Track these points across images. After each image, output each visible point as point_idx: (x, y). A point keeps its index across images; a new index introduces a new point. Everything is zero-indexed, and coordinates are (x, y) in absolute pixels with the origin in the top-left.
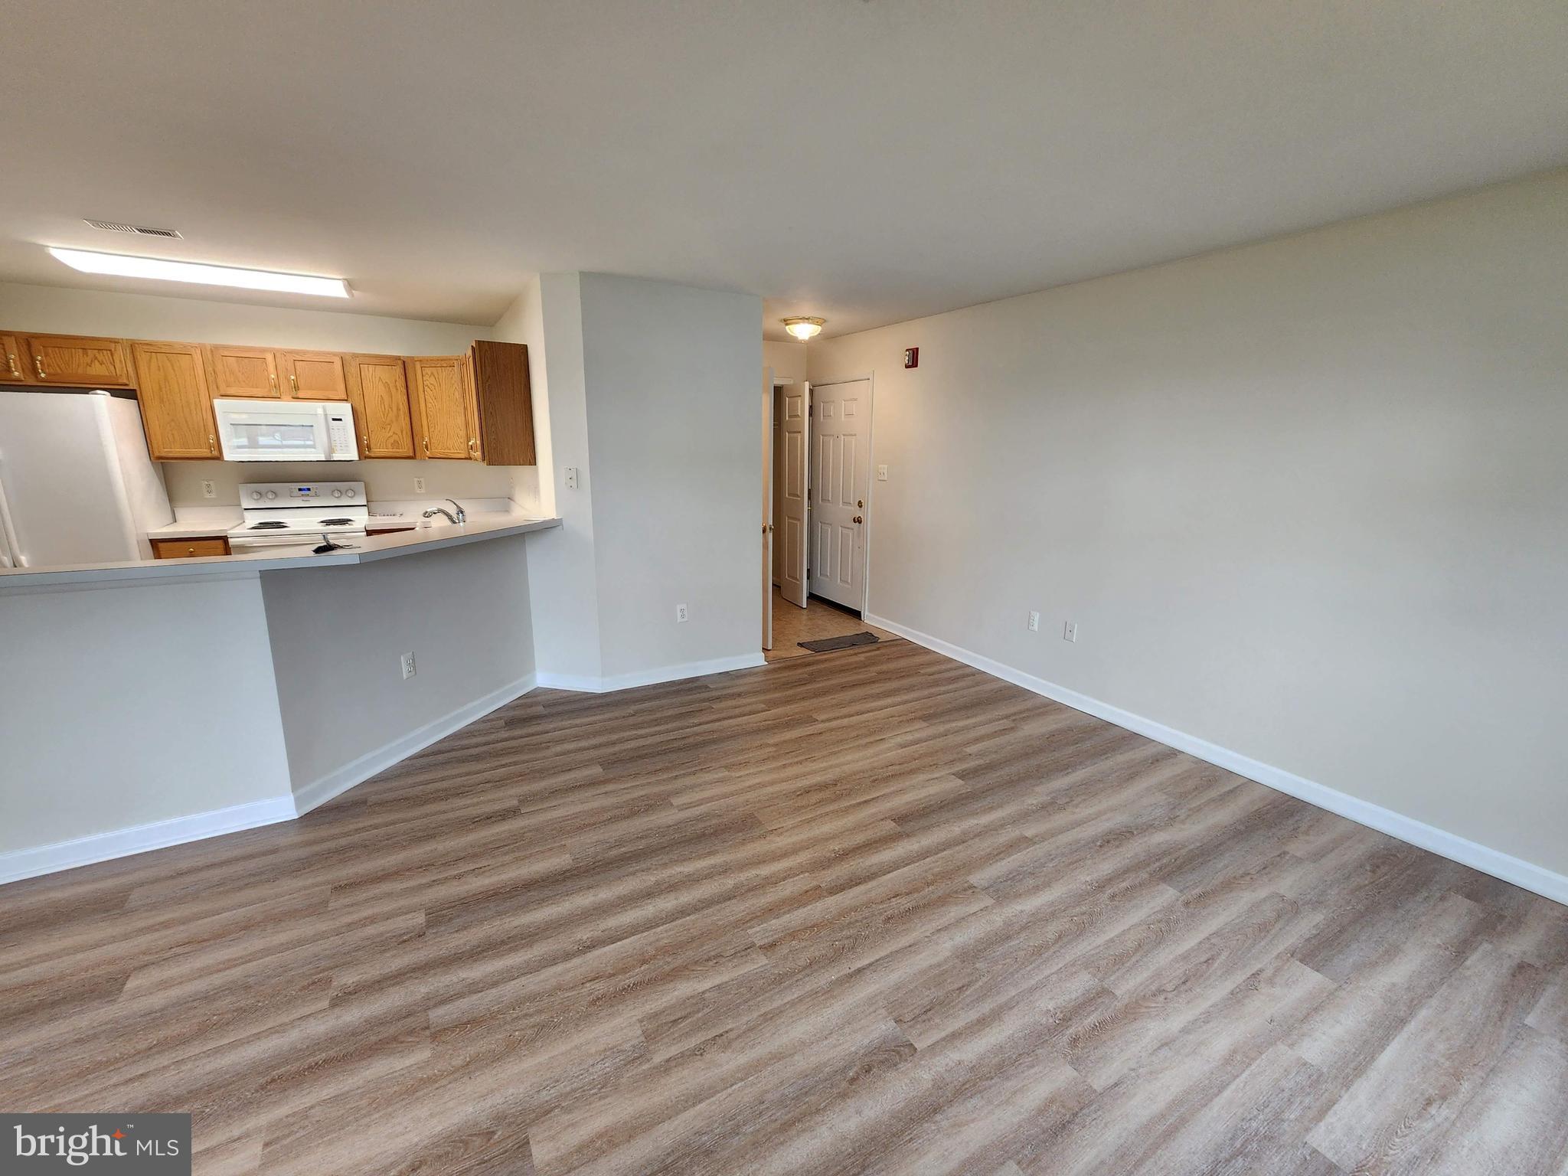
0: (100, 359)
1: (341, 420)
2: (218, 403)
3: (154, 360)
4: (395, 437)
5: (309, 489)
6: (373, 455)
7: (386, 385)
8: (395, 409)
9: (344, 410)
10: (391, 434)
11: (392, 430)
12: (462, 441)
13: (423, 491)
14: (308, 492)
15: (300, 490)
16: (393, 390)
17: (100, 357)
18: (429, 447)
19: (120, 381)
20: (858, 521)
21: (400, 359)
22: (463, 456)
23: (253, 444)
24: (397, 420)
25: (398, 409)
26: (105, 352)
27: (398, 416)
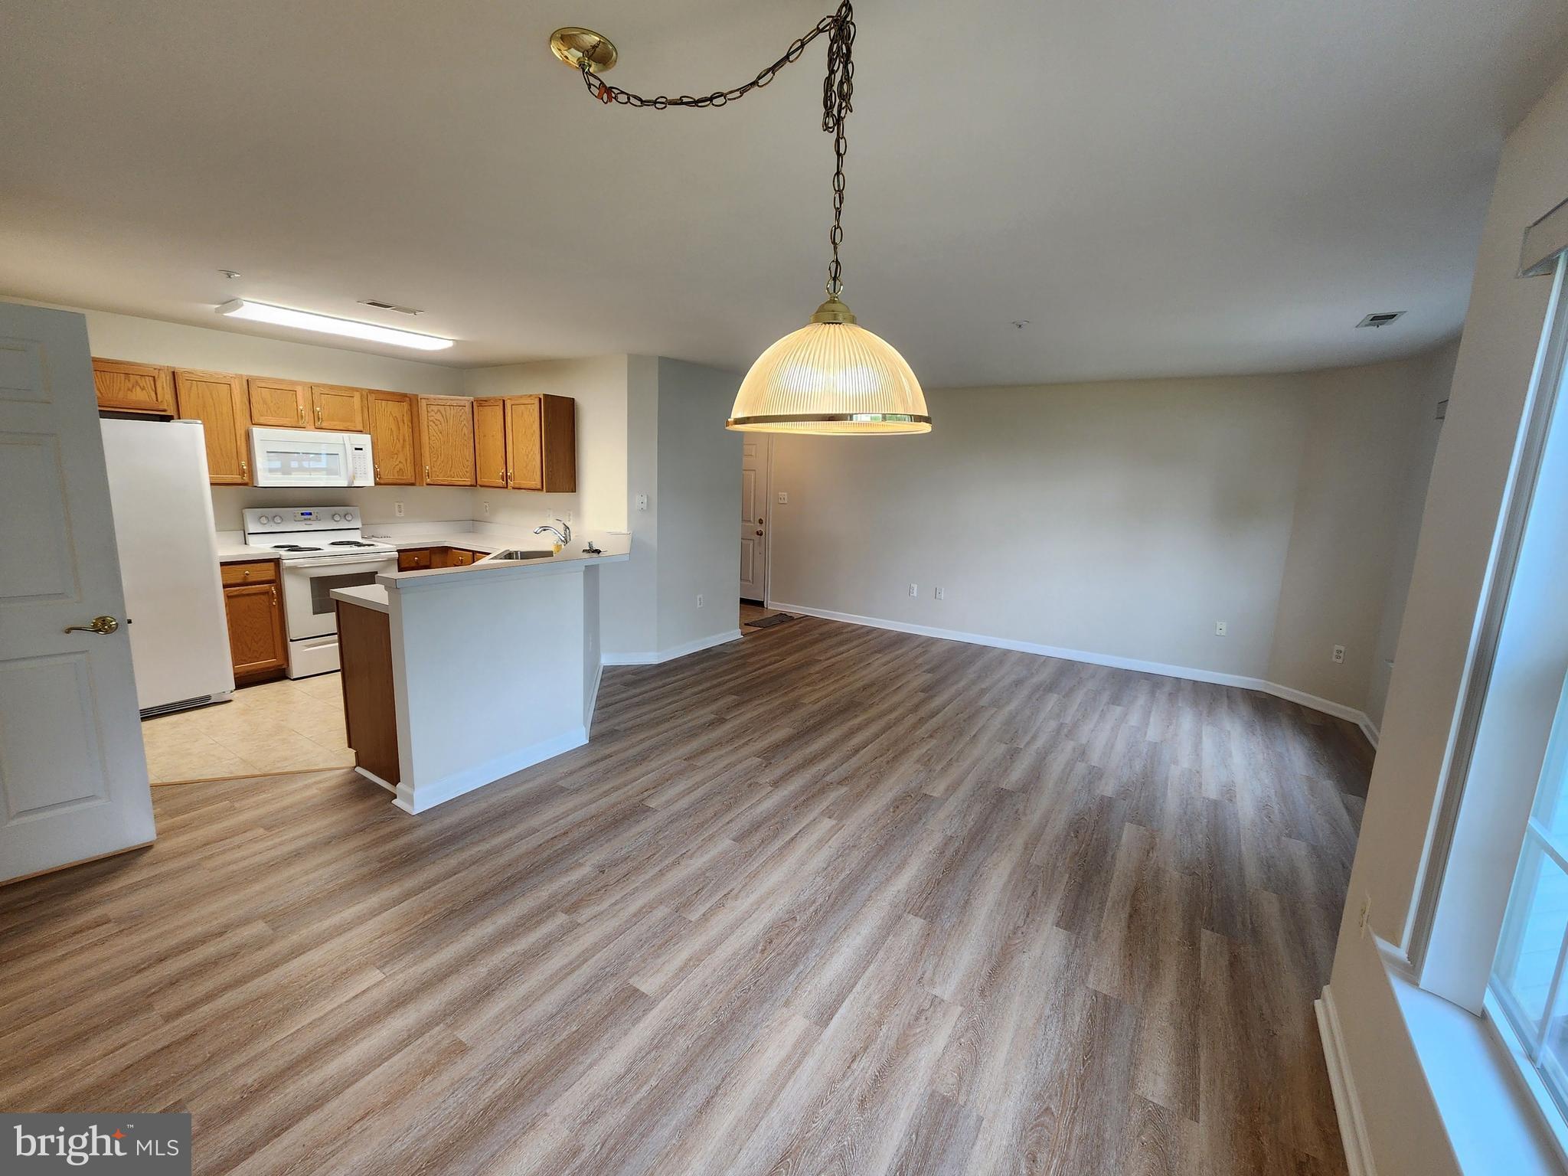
0: (141, 385)
1: (361, 449)
2: (257, 431)
3: (194, 388)
4: (401, 465)
5: (310, 514)
6: (382, 482)
7: (395, 419)
8: (401, 441)
9: (365, 440)
10: (397, 463)
11: (399, 460)
12: (467, 470)
13: (402, 514)
14: (309, 517)
15: (302, 514)
16: (401, 424)
17: (142, 383)
18: (430, 475)
19: (161, 408)
20: (760, 534)
21: (407, 397)
22: (469, 483)
23: (286, 471)
24: (403, 450)
25: (404, 440)
26: (147, 378)
27: (403, 447)
